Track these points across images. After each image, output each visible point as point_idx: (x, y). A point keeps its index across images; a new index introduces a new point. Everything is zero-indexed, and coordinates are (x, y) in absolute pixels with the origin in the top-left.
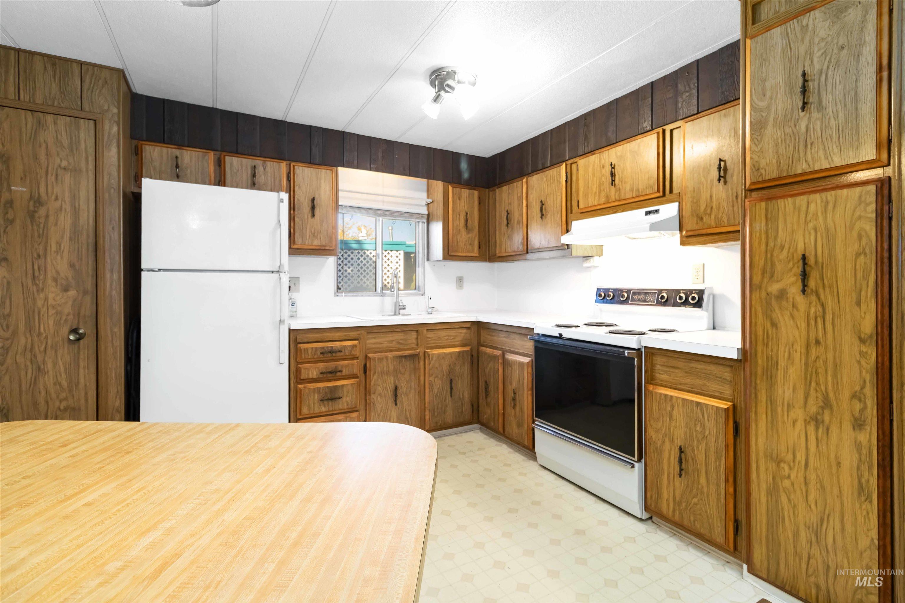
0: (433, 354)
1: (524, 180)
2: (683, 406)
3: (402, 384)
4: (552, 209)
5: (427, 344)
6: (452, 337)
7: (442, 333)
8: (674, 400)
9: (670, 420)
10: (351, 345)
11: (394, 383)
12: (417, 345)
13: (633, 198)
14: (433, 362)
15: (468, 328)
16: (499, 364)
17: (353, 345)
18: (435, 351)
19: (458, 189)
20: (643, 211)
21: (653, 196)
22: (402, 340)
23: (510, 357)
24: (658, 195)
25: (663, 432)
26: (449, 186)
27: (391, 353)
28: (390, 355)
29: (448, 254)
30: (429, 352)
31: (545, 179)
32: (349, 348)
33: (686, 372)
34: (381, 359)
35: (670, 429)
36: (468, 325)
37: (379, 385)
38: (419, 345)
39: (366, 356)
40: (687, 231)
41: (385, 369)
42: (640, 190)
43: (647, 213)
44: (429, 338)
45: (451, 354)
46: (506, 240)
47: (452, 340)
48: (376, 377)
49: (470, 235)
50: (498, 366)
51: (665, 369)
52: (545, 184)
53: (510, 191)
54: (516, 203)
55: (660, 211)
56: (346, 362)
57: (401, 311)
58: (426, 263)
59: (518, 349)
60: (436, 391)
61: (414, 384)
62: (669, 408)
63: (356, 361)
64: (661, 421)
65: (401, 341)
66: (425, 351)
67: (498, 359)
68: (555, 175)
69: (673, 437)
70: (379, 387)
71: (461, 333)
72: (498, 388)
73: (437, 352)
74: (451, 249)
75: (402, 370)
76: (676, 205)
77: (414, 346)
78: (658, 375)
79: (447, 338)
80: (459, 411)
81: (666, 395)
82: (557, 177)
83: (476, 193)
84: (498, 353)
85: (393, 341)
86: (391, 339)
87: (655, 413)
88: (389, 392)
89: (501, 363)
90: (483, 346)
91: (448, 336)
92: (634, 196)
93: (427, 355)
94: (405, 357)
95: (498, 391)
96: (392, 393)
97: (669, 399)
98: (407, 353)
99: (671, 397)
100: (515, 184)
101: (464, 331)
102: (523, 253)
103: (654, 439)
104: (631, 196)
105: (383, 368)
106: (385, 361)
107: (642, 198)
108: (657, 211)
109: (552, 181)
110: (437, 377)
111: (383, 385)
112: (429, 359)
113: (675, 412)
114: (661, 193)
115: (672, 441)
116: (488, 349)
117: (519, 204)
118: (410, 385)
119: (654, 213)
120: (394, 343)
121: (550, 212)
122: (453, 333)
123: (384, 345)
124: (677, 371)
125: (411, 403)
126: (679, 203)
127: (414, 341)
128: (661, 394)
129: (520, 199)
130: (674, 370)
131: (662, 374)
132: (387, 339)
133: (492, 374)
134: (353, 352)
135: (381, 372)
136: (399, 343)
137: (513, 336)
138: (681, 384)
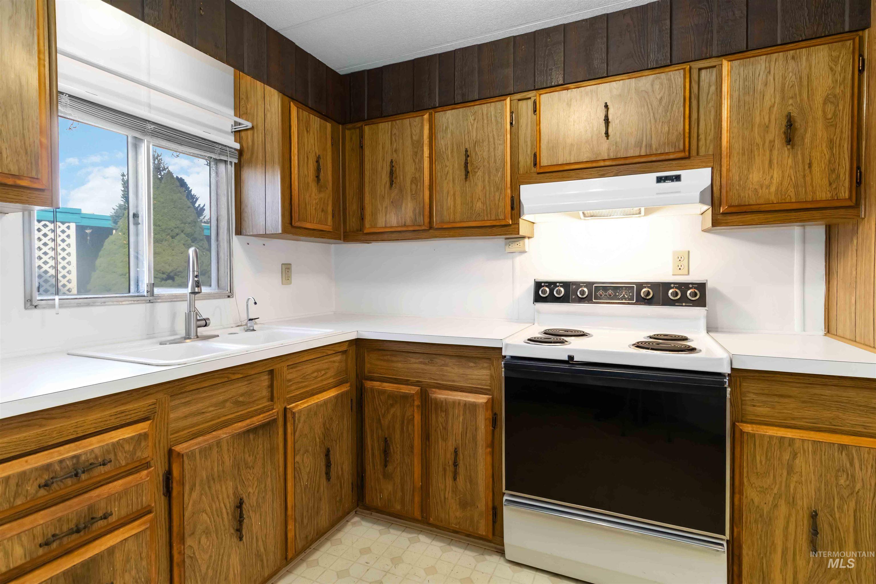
0: (300, 411)
1: (426, 116)
2: (814, 452)
3: (250, 490)
4: (486, 163)
5: (288, 393)
6: (323, 372)
7: (309, 368)
8: (798, 444)
9: (788, 473)
10: (132, 438)
11: (234, 493)
12: (272, 399)
13: (640, 156)
14: (300, 426)
15: (344, 352)
16: (415, 408)
17: (140, 435)
18: (302, 405)
19: (305, 113)
20: (654, 176)
21: (672, 157)
22: (242, 395)
23: (442, 395)
24: (682, 155)
25: (775, 491)
26: (292, 103)
27: (225, 430)
28: (223, 434)
29: (291, 224)
30: (293, 407)
31: (471, 118)
32: (127, 447)
33: (804, 402)
34: (205, 451)
35: (788, 486)
36: (344, 348)
37: (205, 511)
38: (276, 399)
39: (170, 452)
40: (730, 206)
41: (216, 470)
42: (654, 147)
43: (660, 180)
44: (290, 381)
45: (326, 403)
46: (386, 208)
47: (323, 377)
48: (195, 495)
49: (322, 195)
50: (413, 411)
51: (764, 399)
52: (472, 125)
53: (395, 131)
54: (409, 150)
55: (682, 178)
56: (118, 485)
57: (202, 331)
58: (235, 239)
59: (454, 381)
60: (305, 477)
61: (272, 481)
62: (786, 456)
63: (145, 472)
64: (772, 477)
65: (241, 399)
66: (285, 409)
67: (414, 400)
68: (493, 113)
69: (793, 498)
70: (204, 515)
71: (334, 362)
72: (412, 447)
73: (306, 405)
74: (295, 215)
75: (250, 459)
76: (707, 172)
77: (265, 403)
78: (749, 409)
79: (315, 374)
80: (338, 499)
81: (781, 439)
82: (496, 117)
83: (329, 125)
84: (413, 390)
85: (226, 401)
86: (221, 398)
87: (759, 466)
88: (225, 516)
89: (418, 406)
90: (372, 379)
91: (318, 371)
92: (643, 153)
93: (289, 416)
94: (254, 430)
95: (412, 452)
96: (230, 517)
97: (786, 444)
98: (257, 420)
99: (792, 441)
100: (407, 122)
101: (338, 358)
102: (423, 228)
103: (756, 504)
104: (637, 154)
105: (212, 469)
106: (215, 450)
107: (654, 159)
108: (678, 178)
109: (485, 121)
110: (307, 451)
111: (211, 507)
112: (294, 421)
113: (799, 462)
114: (687, 154)
115: (792, 503)
116: (385, 384)
117: (416, 154)
118: (263, 486)
119: (672, 180)
120: (228, 404)
121: (482, 169)
122: (323, 364)
123: (208, 416)
124: (786, 400)
125: (266, 522)
126: (712, 168)
127: (265, 393)
128: (771, 437)
129: (418, 145)
130: (782, 400)
131: (759, 407)
132: (214, 400)
133: (398, 426)
134: (139, 454)
135: (207, 478)
136: (237, 403)
137: (440, 360)
138: (793, 419)
